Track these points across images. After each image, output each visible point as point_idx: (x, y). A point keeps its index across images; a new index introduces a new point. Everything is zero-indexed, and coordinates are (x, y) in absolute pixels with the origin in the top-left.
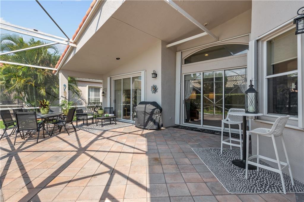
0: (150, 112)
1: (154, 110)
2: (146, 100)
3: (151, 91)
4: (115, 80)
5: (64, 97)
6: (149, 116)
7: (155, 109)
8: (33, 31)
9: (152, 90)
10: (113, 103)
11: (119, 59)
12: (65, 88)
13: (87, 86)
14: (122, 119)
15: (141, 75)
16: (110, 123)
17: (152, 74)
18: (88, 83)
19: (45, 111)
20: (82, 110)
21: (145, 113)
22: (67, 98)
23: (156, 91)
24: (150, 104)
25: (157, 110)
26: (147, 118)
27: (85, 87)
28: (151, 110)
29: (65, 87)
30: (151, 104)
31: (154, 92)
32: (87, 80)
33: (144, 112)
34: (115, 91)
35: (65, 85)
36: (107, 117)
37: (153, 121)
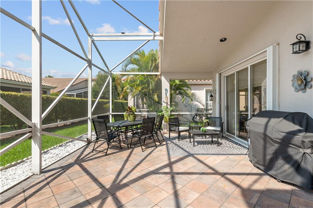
0: (280, 137)
1: (293, 133)
2: (279, 106)
3: (293, 86)
4: (227, 77)
5: (166, 102)
6: (276, 147)
7: (300, 131)
8: (121, 34)
9: (296, 85)
10: (224, 111)
11: (225, 39)
12: (167, 93)
13: (205, 89)
14: (235, 136)
15: (266, 56)
16: (212, 141)
17: (293, 44)
18: (206, 86)
19: (131, 118)
20: (177, 118)
21: (265, 137)
22: (169, 103)
23: (306, 85)
24: (281, 119)
25: (305, 137)
26: (273, 152)
27: (202, 90)
28: (284, 134)
29: (166, 91)
30: (285, 118)
31: (302, 90)
32: (203, 82)
33: (262, 136)
34: (227, 92)
35: (166, 90)
36: (204, 133)
37: (292, 163)
